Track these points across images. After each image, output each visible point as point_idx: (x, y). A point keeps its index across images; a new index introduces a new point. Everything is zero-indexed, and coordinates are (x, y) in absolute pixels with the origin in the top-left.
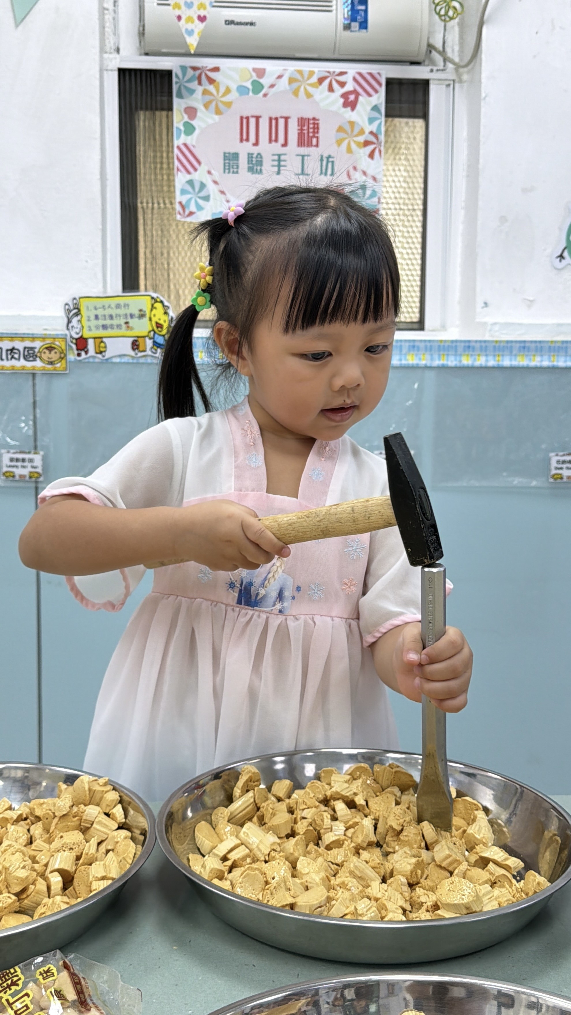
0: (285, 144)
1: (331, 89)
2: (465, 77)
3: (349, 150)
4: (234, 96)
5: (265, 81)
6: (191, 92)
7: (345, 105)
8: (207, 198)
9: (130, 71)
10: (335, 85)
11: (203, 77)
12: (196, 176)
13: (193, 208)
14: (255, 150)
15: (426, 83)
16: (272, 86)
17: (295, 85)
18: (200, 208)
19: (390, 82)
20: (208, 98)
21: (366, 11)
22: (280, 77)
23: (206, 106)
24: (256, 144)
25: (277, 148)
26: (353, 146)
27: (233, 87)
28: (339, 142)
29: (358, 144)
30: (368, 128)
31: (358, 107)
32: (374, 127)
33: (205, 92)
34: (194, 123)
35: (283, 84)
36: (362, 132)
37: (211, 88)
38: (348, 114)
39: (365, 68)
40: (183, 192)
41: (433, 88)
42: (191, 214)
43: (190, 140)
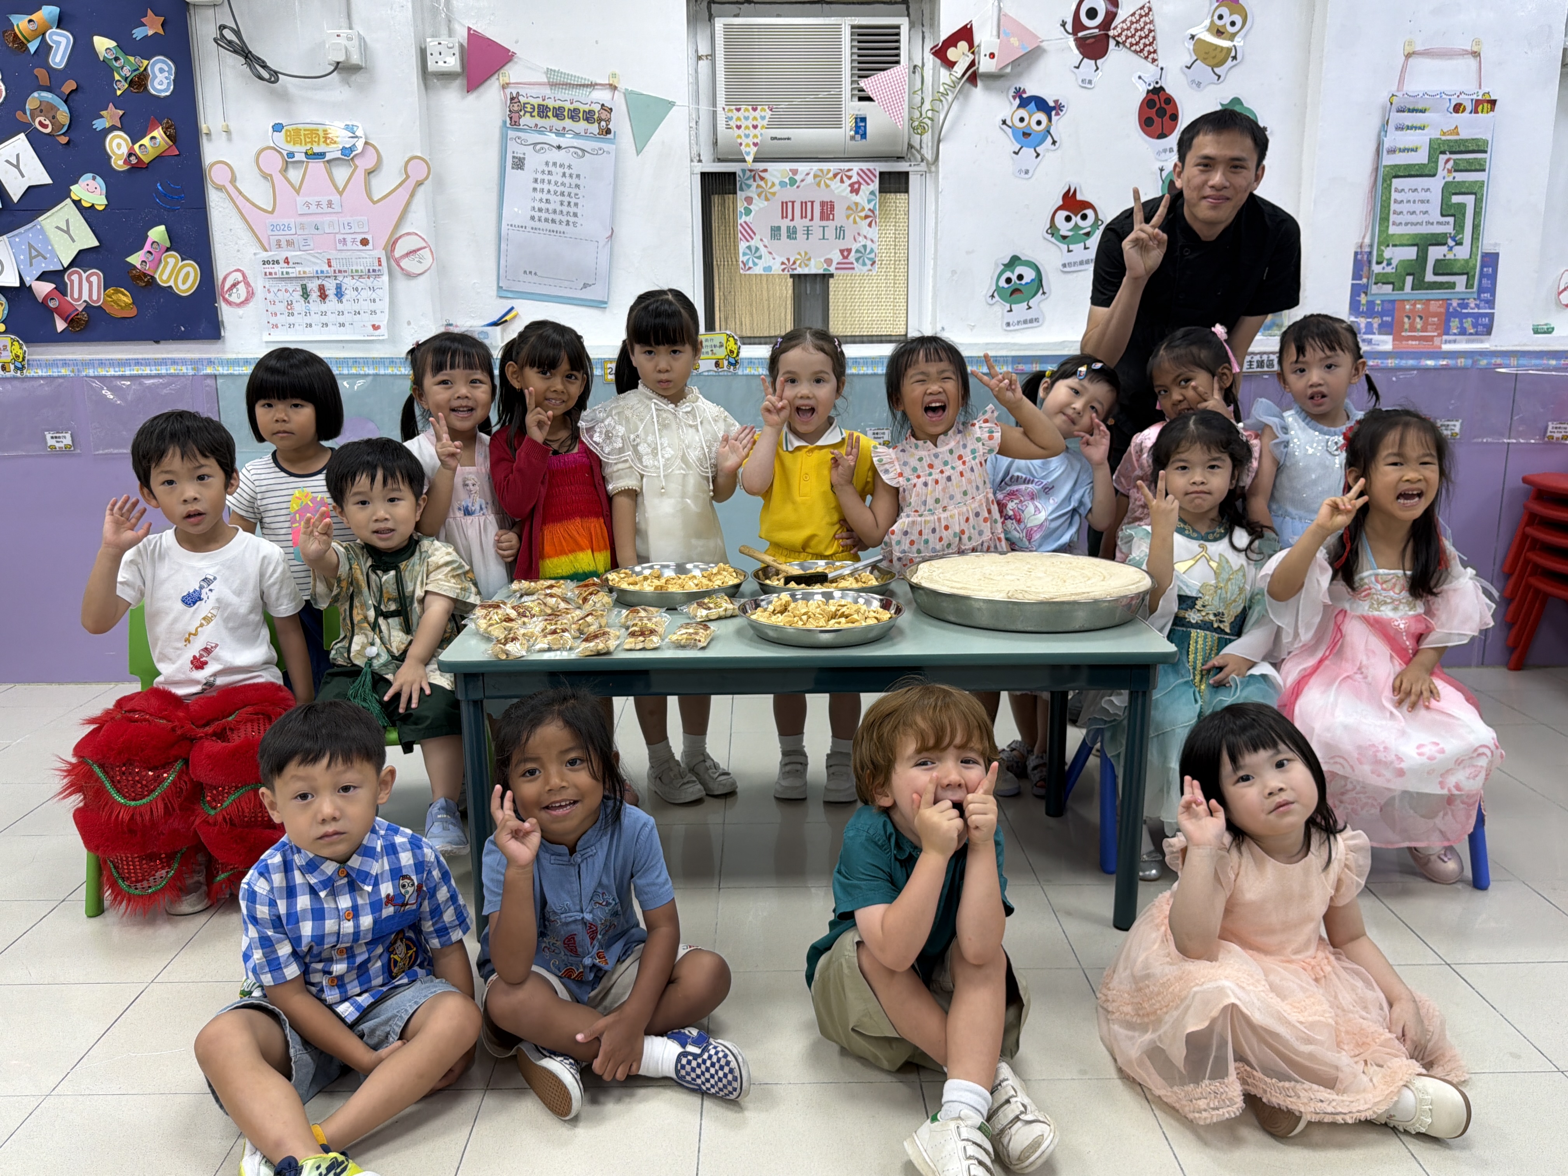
0: (812, 219)
1: (842, 181)
2: (933, 169)
3: (855, 222)
4: (777, 188)
5: (798, 178)
6: (749, 186)
7: (852, 192)
8: (760, 257)
9: (708, 173)
10: (845, 178)
11: (757, 177)
12: (752, 243)
13: (751, 264)
14: (792, 224)
15: (907, 174)
16: (802, 181)
17: (818, 179)
18: (755, 264)
19: (881, 174)
20: (760, 190)
21: (865, 127)
22: (808, 174)
23: (759, 195)
24: (792, 220)
25: (806, 222)
26: (858, 219)
27: (777, 182)
28: (848, 217)
29: (860, 217)
30: (867, 207)
31: (861, 192)
32: (871, 206)
33: (758, 186)
34: (751, 207)
35: (810, 179)
36: (863, 209)
37: (762, 183)
38: (854, 198)
39: (865, 166)
40: (744, 254)
41: (912, 178)
42: (750, 268)
43: (748, 219)
